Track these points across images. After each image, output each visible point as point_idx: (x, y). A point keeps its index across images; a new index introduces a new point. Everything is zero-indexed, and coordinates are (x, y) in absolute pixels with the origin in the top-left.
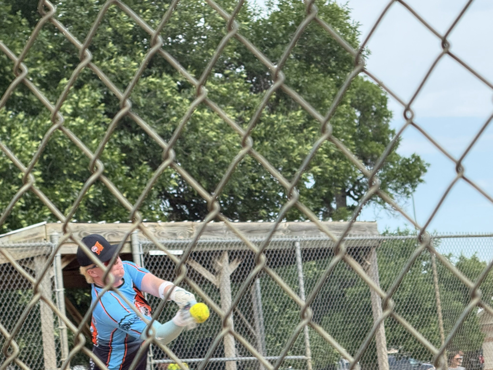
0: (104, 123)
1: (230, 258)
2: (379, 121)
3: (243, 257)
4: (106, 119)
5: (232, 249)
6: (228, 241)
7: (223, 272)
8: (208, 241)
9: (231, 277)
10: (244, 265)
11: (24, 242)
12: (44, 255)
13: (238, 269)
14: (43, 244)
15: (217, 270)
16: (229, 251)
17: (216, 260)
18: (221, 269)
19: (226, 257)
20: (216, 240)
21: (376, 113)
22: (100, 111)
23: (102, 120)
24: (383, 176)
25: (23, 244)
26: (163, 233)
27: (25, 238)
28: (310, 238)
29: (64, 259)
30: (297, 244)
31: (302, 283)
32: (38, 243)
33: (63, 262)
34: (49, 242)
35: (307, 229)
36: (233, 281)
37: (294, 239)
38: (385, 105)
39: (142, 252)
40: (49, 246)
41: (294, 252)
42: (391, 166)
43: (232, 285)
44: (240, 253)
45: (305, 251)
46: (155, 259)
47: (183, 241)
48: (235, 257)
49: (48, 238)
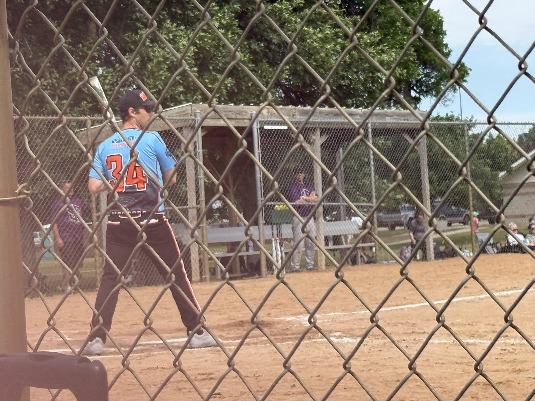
0: (237, 33)
1: (321, 133)
2: (437, 37)
3: (330, 133)
4: (239, 31)
5: (323, 126)
6: (320, 121)
7: (315, 143)
9: (321, 147)
10: (331, 138)
11: (176, 116)
12: (190, 126)
13: (326, 141)
14: (189, 118)
15: (311, 141)
16: (321, 128)
17: (311, 134)
18: (315, 140)
19: (318, 133)
21: (434, 31)
22: (234, 25)
23: (236, 32)
24: (438, 76)
25: (175, 118)
27: (177, 113)
28: (378, 121)
29: (204, 129)
30: (369, 125)
32: (186, 118)
33: (202, 132)
34: (193, 117)
36: (323, 149)
38: (442, 26)
39: (259, 127)
40: (193, 120)
41: (367, 130)
42: (444, 70)
43: (321, 152)
44: (329, 130)
45: (375, 130)
46: (268, 132)
48: (324, 133)
49: (193, 114)
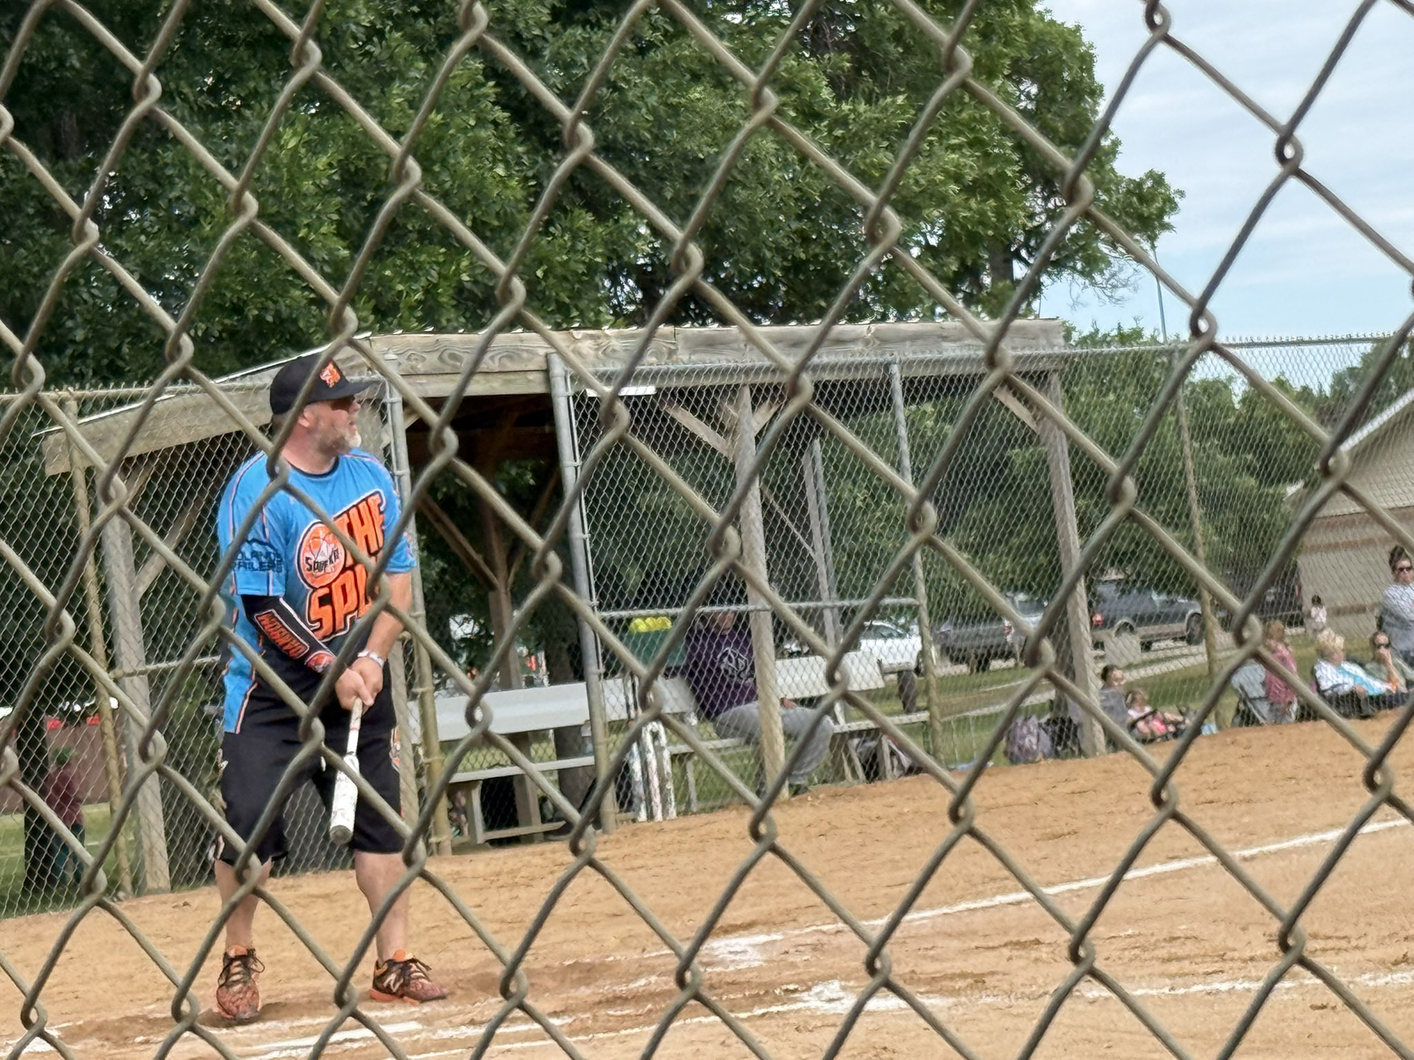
1: (755, 399)
2: (1079, 104)
5: (760, 380)
6: (749, 364)
7: (740, 429)
8: (709, 366)
9: (757, 439)
13: (771, 422)
15: (728, 424)
16: (753, 385)
17: (726, 405)
18: (737, 422)
19: (746, 398)
20: (724, 364)
26: (614, 351)
28: (921, 356)
29: (407, 410)
30: (895, 369)
31: (905, 447)
33: (406, 417)
34: (377, 375)
35: (915, 338)
36: (762, 448)
37: (888, 358)
39: (571, 392)
41: (889, 384)
43: (758, 456)
44: (776, 388)
45: (912, 382)
46: (597, 406)
47: (655, 368)
48: (765, 399)
